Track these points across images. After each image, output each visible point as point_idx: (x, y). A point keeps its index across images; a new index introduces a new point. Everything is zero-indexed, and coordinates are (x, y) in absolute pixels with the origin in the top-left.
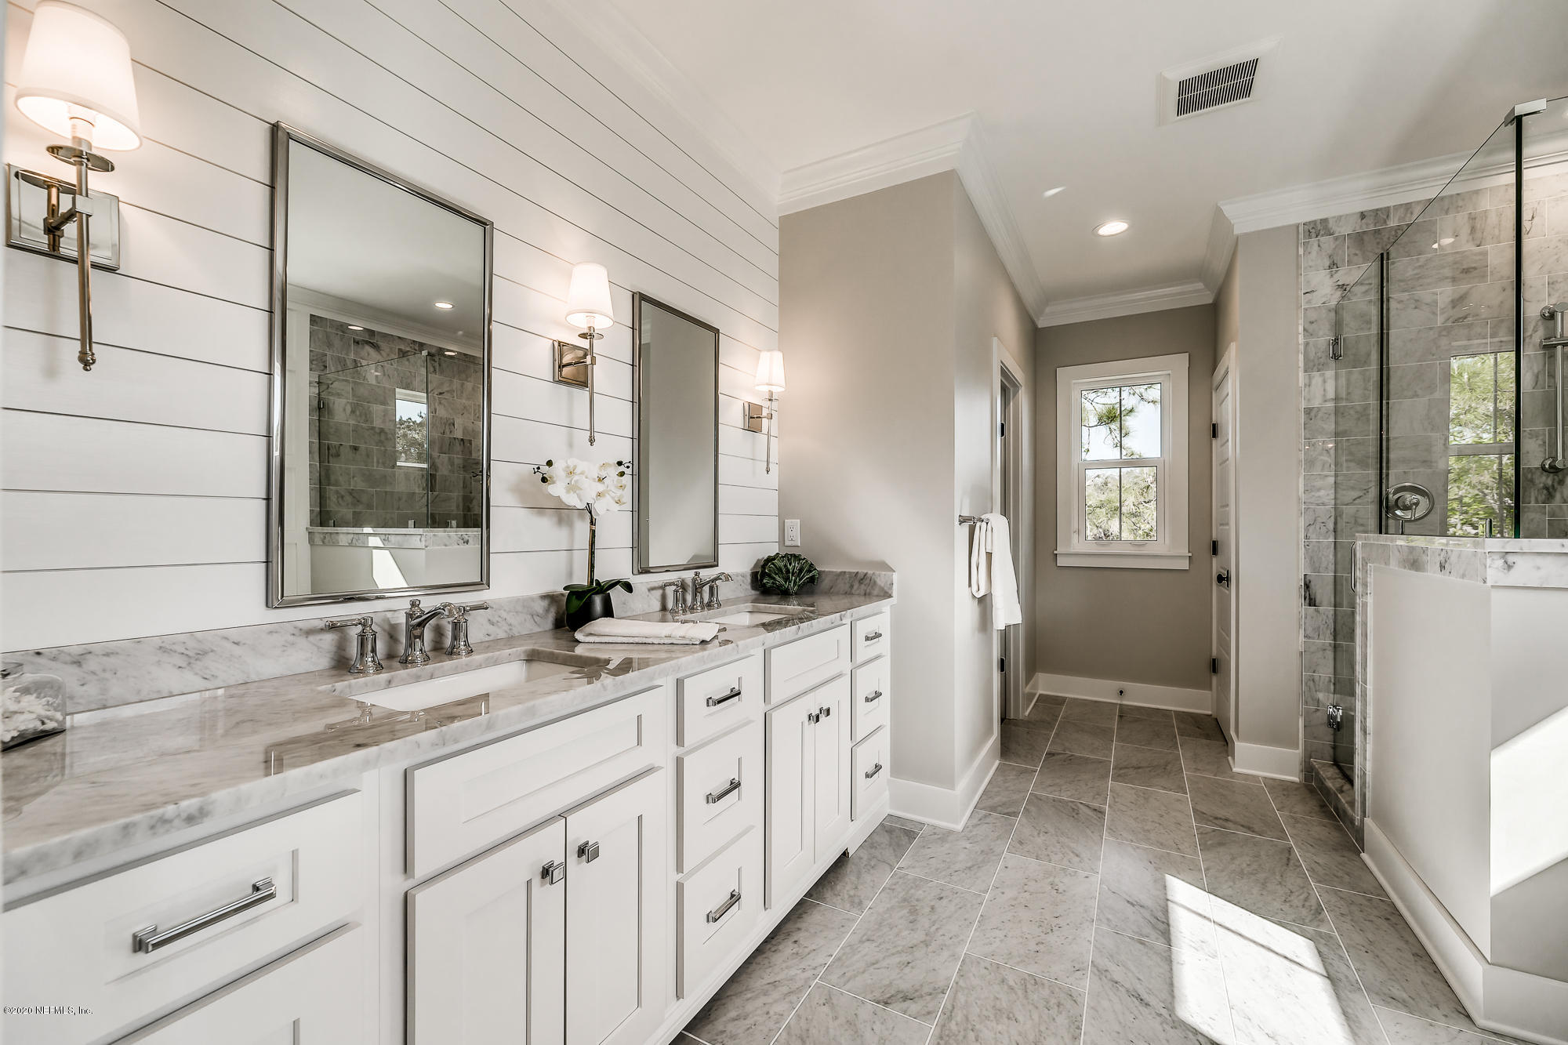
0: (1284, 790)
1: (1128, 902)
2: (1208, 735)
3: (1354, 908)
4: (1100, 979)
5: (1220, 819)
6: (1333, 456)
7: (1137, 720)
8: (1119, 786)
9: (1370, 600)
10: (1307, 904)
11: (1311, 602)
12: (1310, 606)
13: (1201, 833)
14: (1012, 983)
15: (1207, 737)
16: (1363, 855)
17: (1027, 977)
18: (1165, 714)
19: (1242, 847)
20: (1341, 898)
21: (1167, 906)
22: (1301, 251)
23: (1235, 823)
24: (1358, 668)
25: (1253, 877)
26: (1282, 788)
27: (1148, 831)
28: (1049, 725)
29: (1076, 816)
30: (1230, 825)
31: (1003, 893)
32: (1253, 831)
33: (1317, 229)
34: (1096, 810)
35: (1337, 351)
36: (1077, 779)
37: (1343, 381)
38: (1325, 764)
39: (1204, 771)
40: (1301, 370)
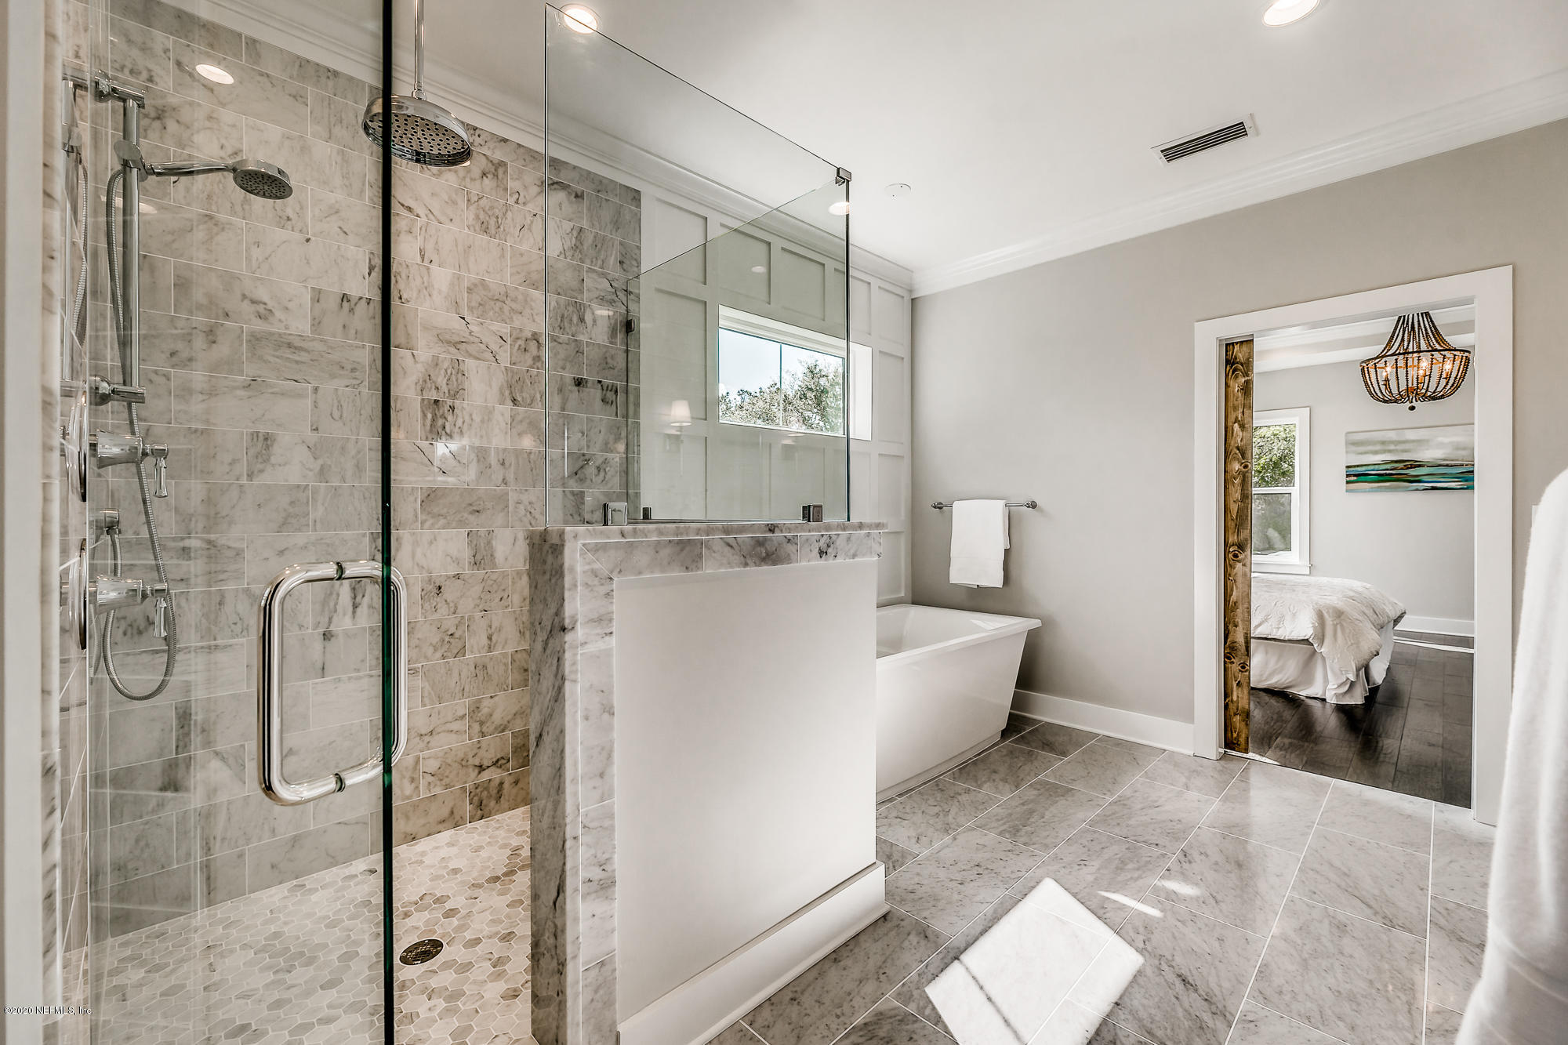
14: (1340, 1024)
17: (1321, 1027)
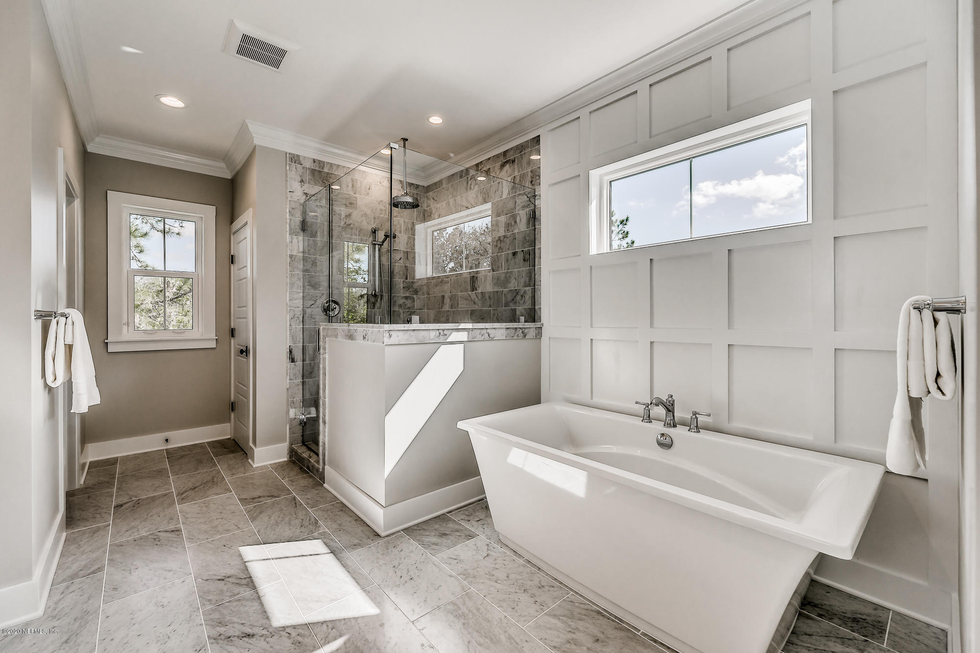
0: (282, 467)
1: (219, 580)
2: (232, 451)
3: (329, 513)
4: (218, 643)
5: (256, 498)
6: (302, 283)
7: (182, 457)
8: (185, 506)
9: (327, 356)
10: (311, 522)
11: (293, 360)
12: (292, 362)
13: (249, 512)
15: (232, 452)
16: (325, 485)
18: (201, 446)
19: (271, 509)
20: (323, 511)
21: (246, 566)
22: (288, 168)
23: (264, 497)
24: (321, 391)
25: (283, 523)
26: (280, 467)
27: (216, 526)
28: (110, 484)
29: (159, 543)
30: (262, 499)
31: (112, 640)
32: (275, 497)
33: (295, 159)
34: (173, 531)
35: (304, 226)
36: (149, 515)
37: (306, 244)
38: (299, 446)
39: (237, 473)
40: (288, 233)
